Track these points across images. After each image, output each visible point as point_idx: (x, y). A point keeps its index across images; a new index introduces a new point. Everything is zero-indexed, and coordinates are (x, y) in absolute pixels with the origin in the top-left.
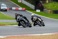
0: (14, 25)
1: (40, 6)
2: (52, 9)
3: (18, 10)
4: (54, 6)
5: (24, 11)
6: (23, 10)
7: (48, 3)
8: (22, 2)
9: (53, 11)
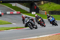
0: (10, 29)
1: (35, 8)
2: (48, 10)
3: (13, 14)
4: (50, 6)
5: (20, 14)
6: (18, 13)
7: (43, 5)
8: (16, 5)
9: (49, 12)
